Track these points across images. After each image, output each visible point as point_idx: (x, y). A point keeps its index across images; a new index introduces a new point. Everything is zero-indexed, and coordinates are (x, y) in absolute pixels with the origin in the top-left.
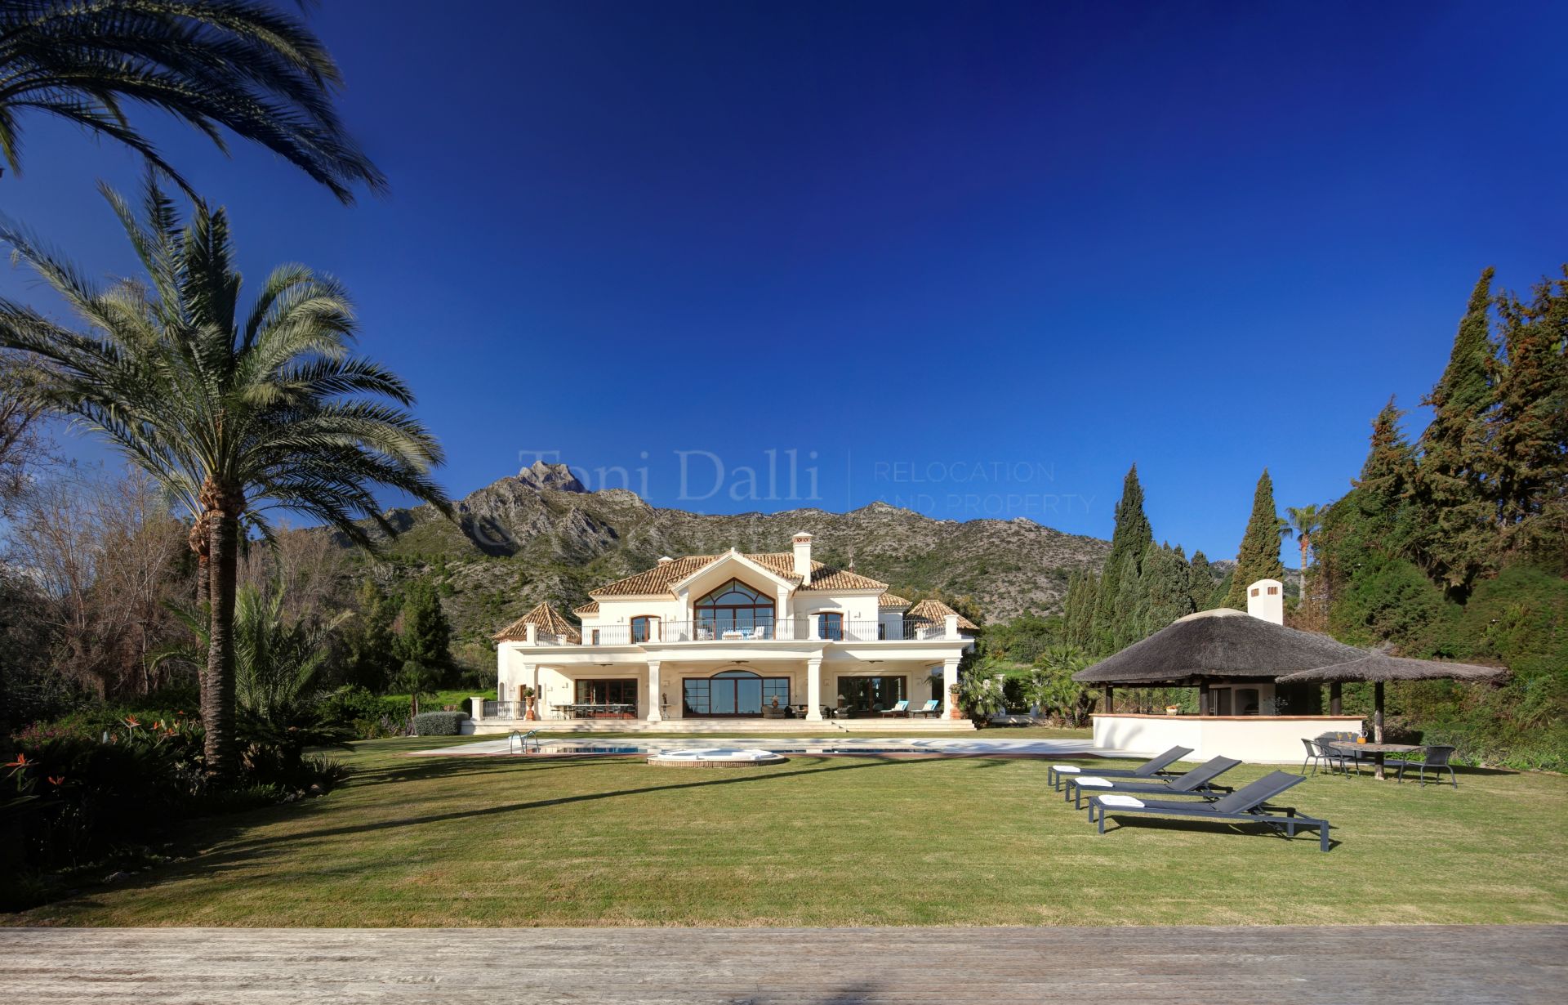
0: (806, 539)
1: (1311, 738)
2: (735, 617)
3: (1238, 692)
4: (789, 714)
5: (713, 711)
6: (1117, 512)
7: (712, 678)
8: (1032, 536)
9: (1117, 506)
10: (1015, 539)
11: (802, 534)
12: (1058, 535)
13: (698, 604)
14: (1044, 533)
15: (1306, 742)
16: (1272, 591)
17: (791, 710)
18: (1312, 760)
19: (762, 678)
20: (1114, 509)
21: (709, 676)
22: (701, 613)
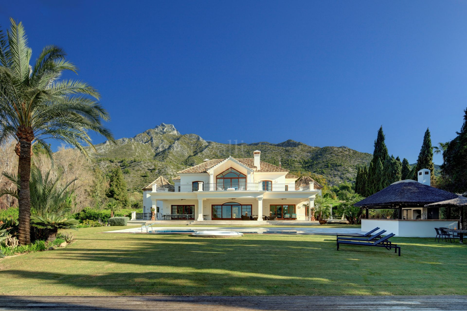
0: (259, 153)
1: (438, 228)
2: (231, 182)
3: (414, 211)
4: (251, 219)
5: (223, 217)
6: (375, 144)
7: (223, 205)
8: (347, 153)
9: (375, 142)
10: (341, 154)
11: (257, 151)
12: (356, 152)
13: (217, 177)
14: (352, 152)
15: (436, 229)
16: (427, 173)
17: (252, 217)
18: (438, 236)
19: (242, 205)
20: (374, 143)
21: (221, 204)
22: (218, 180)
